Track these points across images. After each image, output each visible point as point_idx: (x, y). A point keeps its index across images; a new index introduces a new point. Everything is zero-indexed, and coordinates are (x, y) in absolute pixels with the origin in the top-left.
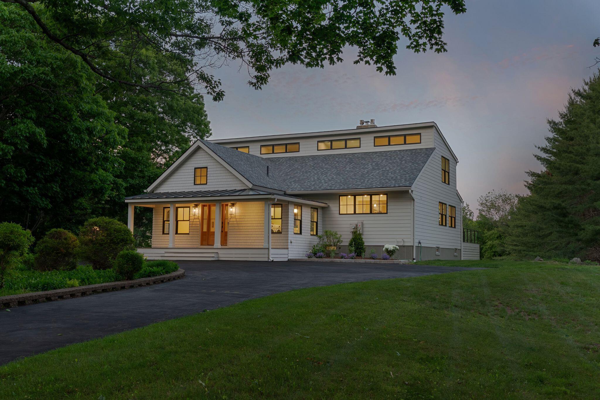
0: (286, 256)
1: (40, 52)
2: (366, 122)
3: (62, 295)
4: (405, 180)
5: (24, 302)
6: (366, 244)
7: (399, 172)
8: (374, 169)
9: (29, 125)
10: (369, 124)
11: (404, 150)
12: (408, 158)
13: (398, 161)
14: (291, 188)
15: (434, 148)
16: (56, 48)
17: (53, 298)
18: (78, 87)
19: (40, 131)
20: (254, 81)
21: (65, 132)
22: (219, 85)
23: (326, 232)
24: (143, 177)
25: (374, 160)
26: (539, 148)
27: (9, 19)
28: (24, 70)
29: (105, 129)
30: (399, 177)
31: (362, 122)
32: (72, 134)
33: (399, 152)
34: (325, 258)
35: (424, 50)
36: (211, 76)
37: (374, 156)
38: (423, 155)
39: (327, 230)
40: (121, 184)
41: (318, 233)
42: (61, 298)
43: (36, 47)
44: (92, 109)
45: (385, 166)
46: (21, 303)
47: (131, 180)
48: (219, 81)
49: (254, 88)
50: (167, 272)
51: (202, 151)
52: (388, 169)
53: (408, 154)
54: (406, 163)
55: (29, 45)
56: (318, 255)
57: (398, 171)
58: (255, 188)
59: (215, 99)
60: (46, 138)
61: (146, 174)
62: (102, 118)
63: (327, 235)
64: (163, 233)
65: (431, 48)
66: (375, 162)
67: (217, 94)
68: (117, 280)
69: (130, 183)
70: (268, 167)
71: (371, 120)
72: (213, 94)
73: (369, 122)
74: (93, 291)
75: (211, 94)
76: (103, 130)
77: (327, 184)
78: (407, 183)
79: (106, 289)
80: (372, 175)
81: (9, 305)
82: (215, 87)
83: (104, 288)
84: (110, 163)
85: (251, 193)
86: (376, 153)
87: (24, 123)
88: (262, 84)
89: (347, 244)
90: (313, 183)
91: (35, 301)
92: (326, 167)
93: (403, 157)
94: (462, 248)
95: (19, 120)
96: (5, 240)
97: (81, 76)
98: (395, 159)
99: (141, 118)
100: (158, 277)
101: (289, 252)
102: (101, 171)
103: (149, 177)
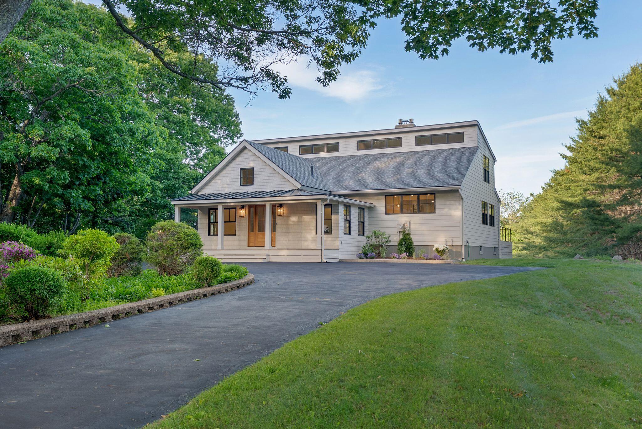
0: (337, 257)
1: (83, 52)
2: (405, 122)
3: (152, 306)
4: (454, 179)
5: (118, 315)
6: (415, 244)
7: (446, 171)
8: (419, 169)
9: (74, 127)
10: (408, 123)
11: (446, 149)
12: (453, 157)
13: (442, 160)
14: (336, 188)
15: (478, 147)
16: (111, 46)
17: (144, 310)
18: (122, 87)
19: (85, 133)
20: (323, 77)
21: (108, 133)
22: (285, 82)
23: (375, 232)
24: (178, 179)
25: (417, 159)
26: (566, 146)
27: (50, 19)
28: (69, 70)
29: (147, 130)
30: (446, 177)
31: (401, 121)
32: (115, 135)
33: (441, 152)
34: (376, 258)
35: (570, 35)
36: (277, 72)
37: (417, 155)
38: (467, 154)
39: (375, 230)
40: (157, 186)
41: (365, 233)
42: (151, 309)
43: (79, 47)
44: (133, 109)
45: (430, 165)
46: (115, 317)
47: (166, 181)
48: (285, 78)
49: (322, 85)
50: (240, 277)
51: (248, 152)
52: (433, 168)
53: (451, 153)
54: (450, 162)
55: (72, 45)
56: (369, 255)
57: (444, 171)
58: (303, 188)
59: (281, 97)
60: (91, 140)
61: (181, 175)
62: (143, 119)
63: (375, 235)
64: (209, 235)
65: (580, 33)
66: (419, 161)
67: (283, 91)
68: (197, 287)
69: (165, 185)
70: (312, 167)
71: (410, 119)
72: (279, 91)
73: (407, 121)
74: (179, 301)
75: (277, 91)
76: (145, 131)
77: (372, 184)
78: (456, 182)
79: (190, 298)
80: (418, 175)
81: (105, 319)
82: (280, 84)
83: (189, 297)
84: (150, 165)
85: (300, 193)
86: (418, 152)
87: (69, 124)
88: (330, 80)
89: (396, 244)
90: (358, 183)
91: (128, 314)
92: (368, 166)
93: (447, 156)
94: (500, 246)
95: (63, 122)
96: (91, 248)
97: (126, 77)
98: (439, 158)
99: (175, 120)
100: (234, 283)
101: (340, 253)
102: (140, 174)
103: (184, 178)
